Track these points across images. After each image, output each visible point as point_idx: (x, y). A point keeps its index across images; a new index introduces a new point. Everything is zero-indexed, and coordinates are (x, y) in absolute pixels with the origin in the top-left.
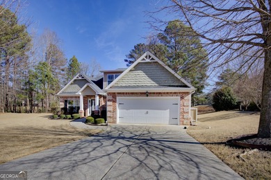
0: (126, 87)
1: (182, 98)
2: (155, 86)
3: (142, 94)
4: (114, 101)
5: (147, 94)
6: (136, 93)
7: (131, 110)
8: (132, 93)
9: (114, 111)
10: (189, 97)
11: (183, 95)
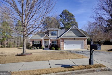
0: (67, 37)
1: (85, 40)
2: (76, 37)
3: (73, 39)
4: (63, 42)
5: (74, 39)
6: (71, 39)
7: (68, 45)
8: (69, 39)
9: (63, 45)
10: (87, 40)
11: (85, 39)
